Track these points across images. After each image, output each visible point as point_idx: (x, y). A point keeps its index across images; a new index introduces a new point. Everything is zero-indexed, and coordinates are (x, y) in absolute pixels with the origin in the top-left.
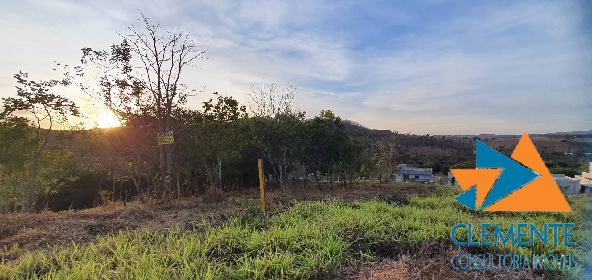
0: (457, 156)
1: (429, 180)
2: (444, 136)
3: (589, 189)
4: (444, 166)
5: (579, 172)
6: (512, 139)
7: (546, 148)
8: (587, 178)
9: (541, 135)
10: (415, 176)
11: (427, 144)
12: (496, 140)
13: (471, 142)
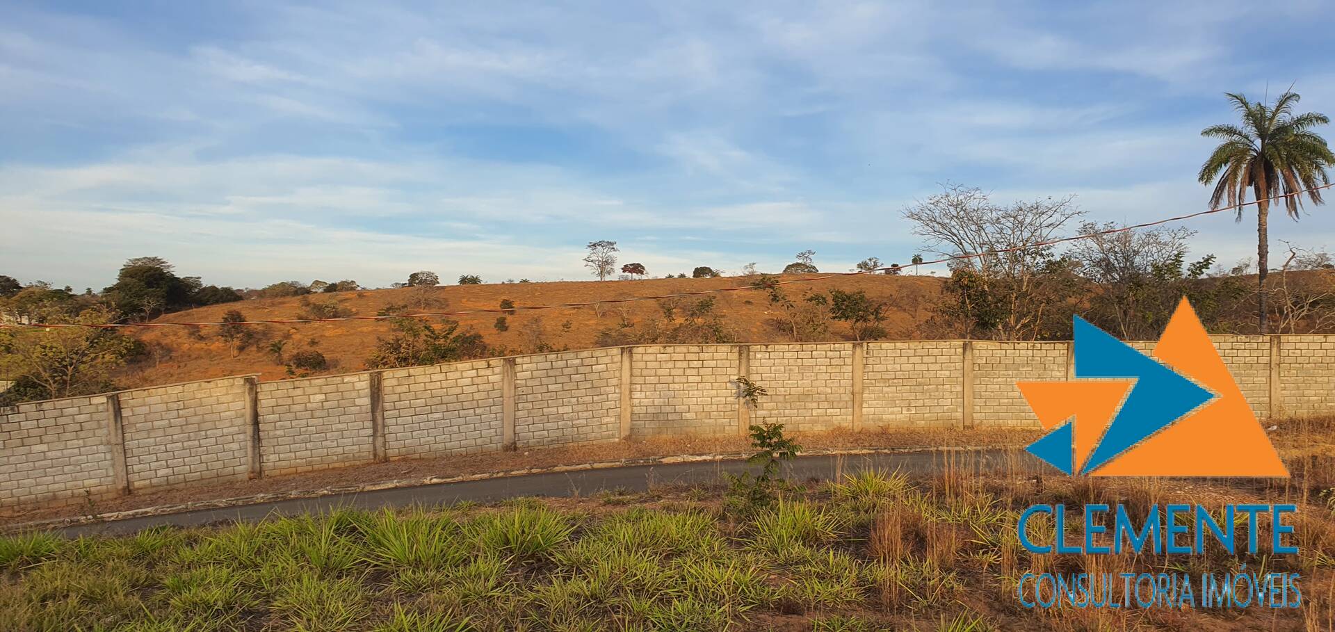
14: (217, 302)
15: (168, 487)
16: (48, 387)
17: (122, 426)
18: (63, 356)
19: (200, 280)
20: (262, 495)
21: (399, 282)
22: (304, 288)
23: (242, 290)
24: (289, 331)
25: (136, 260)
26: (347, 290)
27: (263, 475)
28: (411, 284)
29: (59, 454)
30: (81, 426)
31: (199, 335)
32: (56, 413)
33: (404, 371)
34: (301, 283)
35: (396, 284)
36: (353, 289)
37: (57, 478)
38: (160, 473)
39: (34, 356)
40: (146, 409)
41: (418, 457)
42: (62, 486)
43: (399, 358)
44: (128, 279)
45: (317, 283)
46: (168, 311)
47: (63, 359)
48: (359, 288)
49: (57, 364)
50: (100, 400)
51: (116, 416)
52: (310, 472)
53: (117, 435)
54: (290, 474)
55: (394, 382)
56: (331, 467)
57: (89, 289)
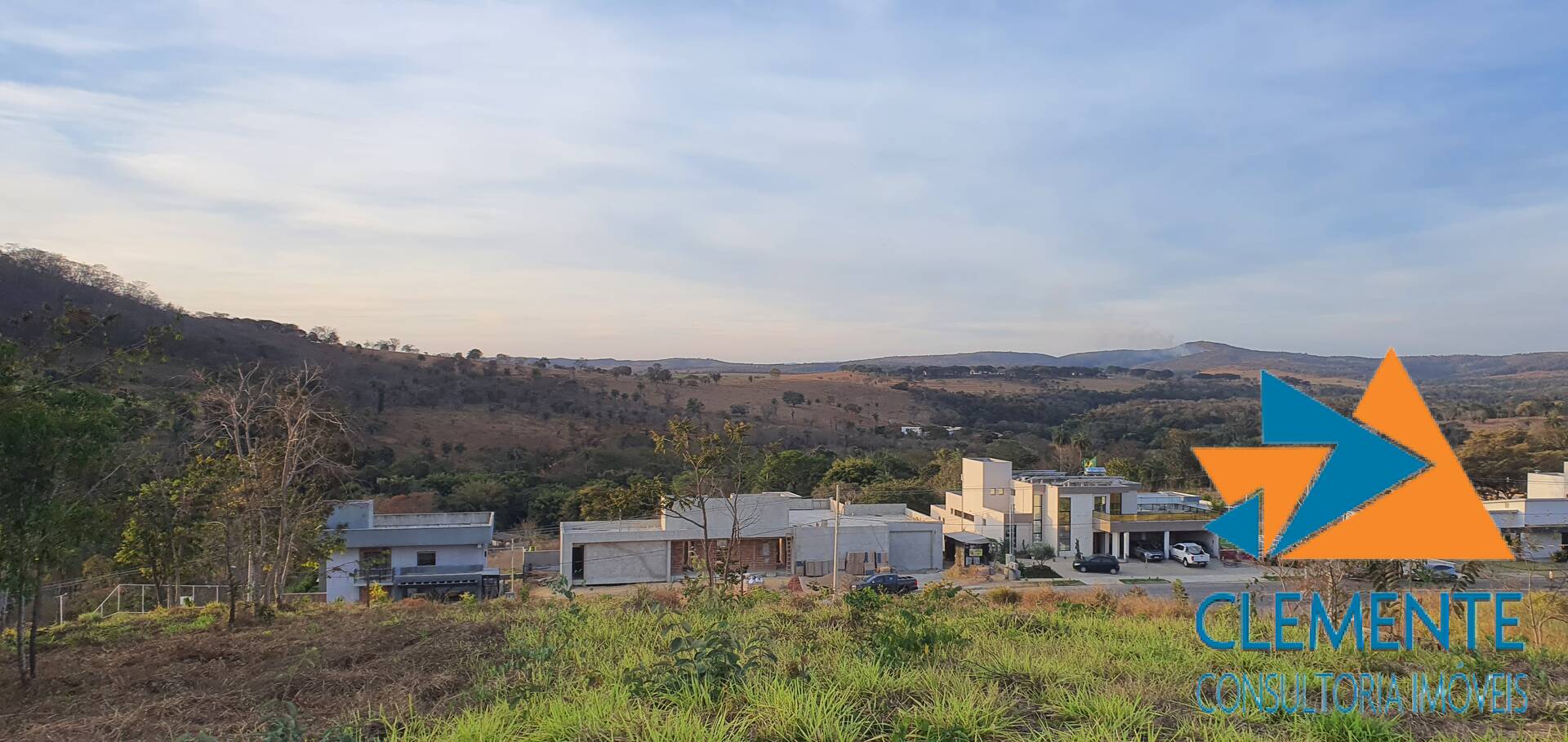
0: (591, 448)
1: (481, 568)
2: (543, 363)
3: (963, 550)
4: (544, 494)
5: (939, 490)
6: (768, 377)
7: (857, 410)
8: (958, 513)
9: (844, 367)
10: (419, 555)
11: (470, 398)
12: (721, 382)
13: (641, 386)
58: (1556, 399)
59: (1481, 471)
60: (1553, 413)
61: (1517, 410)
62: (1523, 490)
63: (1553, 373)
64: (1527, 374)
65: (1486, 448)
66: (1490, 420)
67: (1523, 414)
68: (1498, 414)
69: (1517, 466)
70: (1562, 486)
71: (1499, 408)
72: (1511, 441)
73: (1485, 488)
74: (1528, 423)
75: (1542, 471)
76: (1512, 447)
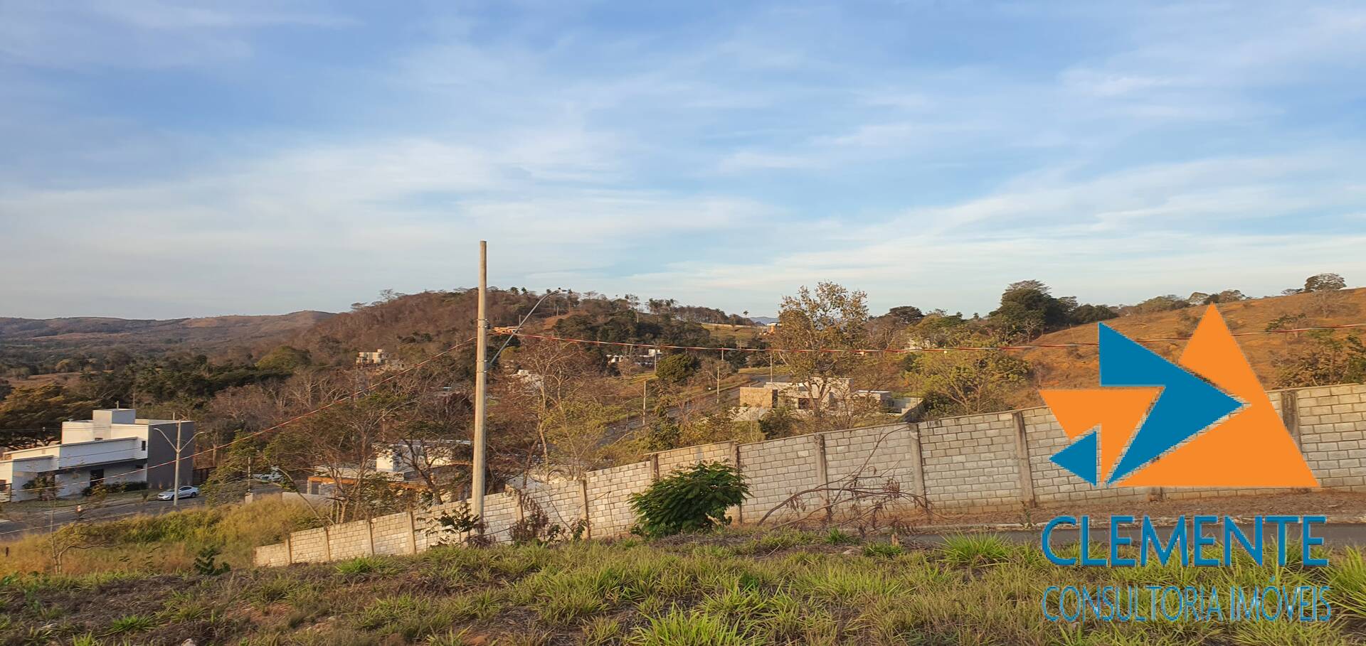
14: (1092, 320)
15: (1071, 503)
16: (963, 404)
17: (1027, 441)
18: (974, 376)
19: (1076, 299)
20: (1166, 518)
21: (1292, 288)
22: (1181, 301)
23: (1117, 308)
24: (1168, 347)
25: (1016, 284)
26: (1231, 300)
27: (1164, 498)
28: (1308, 289)
29: (975, 465)
30: (992, 440)
31: (1078, 354)
32: (971, 428)
33: (1323, 390)
34: (1178, 295)
35: (1289, 290)
36: (1236, 299)
37: (974, 487)
38: (1063, 488)
39: (951, 376)
40: (1047, 426)
41: (1349, 490)
42: (979, 494)
43: (1316, 374)
44: (1010, 303)
45: (1195, 295)
46: (1046, 331)
47: (974, 379)
48: (1244, 298)
49: (969, 383)
50: (1007, 416)
51: (1021, 432)
52: (1216, 497)
53: (1022, 450)
54: (1193, 499)
55: (1312, 402)
56: (1239, 493)
57: (976, 314)
58: (91, 357)
59: (21, 423)
60: (87, 369)
61: (57, 367)
62: (58, 437)
63: (90, 335)
64: (67, 336)
65: (26, 402)
66: (34, 377)
67: (63, 370)
68: (40, 371)
69: (54, 416)
70: (91, 431)
71: (41, 365)
72: (49, 394)
73: (25, 438)
74: (66, 378)
75: (76, 419)
76: (49, 400)
